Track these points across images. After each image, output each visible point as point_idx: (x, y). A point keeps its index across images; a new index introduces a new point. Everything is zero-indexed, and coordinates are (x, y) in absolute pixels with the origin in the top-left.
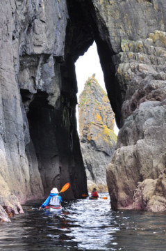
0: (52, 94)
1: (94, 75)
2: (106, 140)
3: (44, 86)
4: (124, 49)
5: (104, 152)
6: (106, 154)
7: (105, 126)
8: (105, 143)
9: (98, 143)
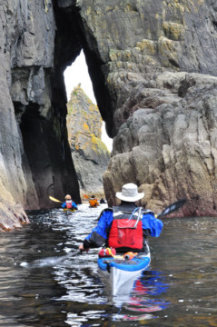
0: (43, 106)
1: (80, 85)
2: (95, 149)
3: (35, 97)
4: (112, 58)
5: (92, 161)
6: (95, 163)
7: (92, 135)
8: (93, 152)
9: (86, 152)
